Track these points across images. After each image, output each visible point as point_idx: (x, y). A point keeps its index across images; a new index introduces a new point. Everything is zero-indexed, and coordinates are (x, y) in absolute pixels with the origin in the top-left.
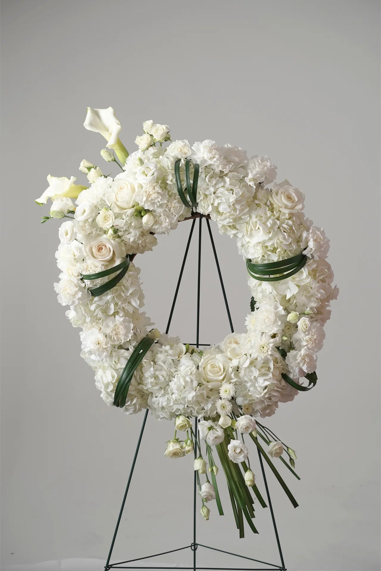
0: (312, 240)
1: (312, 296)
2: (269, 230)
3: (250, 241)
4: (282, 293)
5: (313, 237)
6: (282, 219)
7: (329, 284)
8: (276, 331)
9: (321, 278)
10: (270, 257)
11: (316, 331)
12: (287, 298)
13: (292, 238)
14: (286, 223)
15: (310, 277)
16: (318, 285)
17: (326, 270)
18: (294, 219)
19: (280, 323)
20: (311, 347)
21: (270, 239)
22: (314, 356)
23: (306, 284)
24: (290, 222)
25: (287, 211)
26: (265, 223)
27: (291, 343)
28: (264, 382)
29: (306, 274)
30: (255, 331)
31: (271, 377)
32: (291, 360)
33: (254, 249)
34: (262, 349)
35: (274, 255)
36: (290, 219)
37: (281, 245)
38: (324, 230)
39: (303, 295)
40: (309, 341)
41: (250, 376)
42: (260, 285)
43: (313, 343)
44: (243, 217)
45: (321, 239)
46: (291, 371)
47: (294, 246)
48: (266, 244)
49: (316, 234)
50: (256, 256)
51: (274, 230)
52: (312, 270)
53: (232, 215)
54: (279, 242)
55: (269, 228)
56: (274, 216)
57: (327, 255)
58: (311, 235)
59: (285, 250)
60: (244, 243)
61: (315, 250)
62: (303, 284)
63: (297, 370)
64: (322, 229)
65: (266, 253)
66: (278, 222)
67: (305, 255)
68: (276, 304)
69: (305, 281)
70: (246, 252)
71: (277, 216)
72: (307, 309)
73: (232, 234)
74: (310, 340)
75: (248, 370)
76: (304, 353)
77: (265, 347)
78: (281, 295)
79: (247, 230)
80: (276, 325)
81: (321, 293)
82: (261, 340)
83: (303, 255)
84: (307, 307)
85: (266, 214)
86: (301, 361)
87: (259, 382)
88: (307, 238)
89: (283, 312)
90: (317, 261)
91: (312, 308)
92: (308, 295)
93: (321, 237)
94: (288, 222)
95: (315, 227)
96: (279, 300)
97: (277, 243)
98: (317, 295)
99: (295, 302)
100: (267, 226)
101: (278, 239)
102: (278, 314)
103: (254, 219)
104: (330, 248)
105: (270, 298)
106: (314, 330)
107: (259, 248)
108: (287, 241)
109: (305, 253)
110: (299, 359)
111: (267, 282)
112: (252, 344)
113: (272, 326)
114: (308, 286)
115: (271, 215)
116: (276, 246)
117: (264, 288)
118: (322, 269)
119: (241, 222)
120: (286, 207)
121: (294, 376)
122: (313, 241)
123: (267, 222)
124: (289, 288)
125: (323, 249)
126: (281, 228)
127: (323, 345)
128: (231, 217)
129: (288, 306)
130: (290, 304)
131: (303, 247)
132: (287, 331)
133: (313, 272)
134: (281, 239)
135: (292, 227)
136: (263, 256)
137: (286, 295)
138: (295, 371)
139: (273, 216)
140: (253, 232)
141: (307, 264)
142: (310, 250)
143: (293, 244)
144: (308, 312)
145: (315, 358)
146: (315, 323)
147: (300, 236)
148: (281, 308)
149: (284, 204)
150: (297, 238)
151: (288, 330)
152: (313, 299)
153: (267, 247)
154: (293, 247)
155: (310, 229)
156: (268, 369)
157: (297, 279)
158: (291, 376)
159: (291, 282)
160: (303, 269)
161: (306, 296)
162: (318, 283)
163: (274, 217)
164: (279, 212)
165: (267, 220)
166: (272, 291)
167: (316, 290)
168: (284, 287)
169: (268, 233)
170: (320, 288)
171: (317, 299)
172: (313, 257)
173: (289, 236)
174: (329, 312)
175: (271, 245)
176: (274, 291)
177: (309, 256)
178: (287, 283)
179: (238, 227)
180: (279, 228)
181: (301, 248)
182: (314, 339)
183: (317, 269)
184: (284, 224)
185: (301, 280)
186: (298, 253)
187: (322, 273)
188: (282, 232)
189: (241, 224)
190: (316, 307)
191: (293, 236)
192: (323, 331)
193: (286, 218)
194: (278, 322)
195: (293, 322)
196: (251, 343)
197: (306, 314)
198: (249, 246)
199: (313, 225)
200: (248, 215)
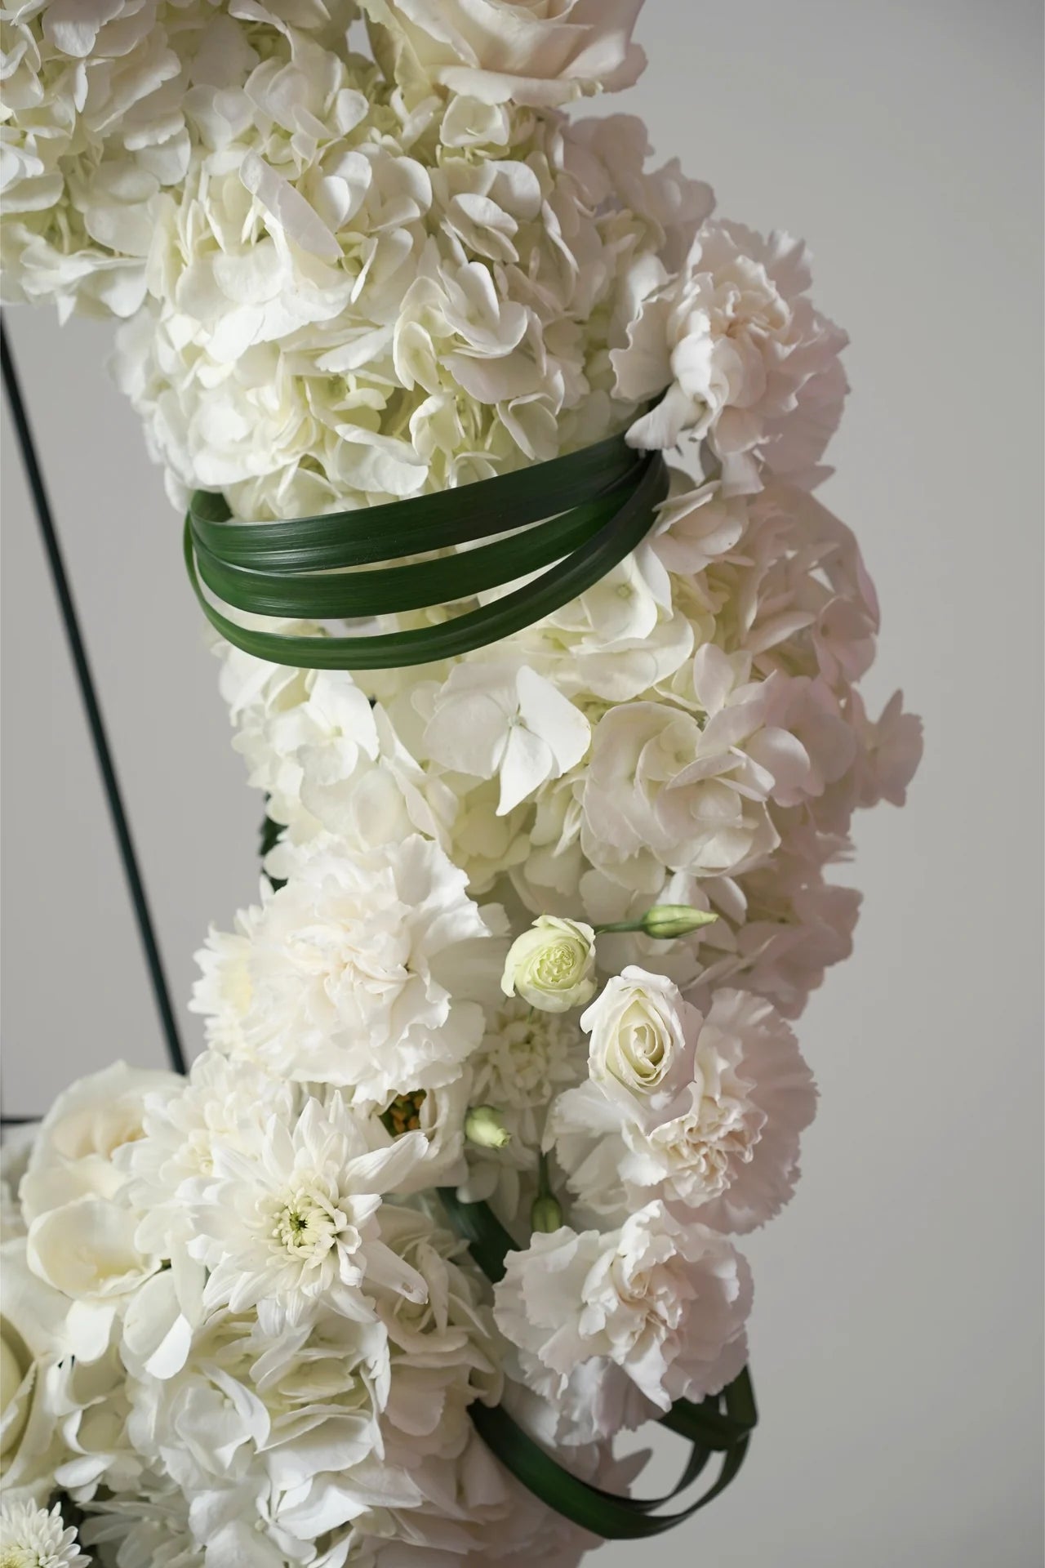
0: (701, 323)
1: (703, 785)
2: (347, 247)
3: (203, 338)
4: (461, 768)
5: (711, 302)
6: (461, 151)
7: (842, 689)
8: (412, 1077)
9: (782, 634)
10: (366, 469)
11: (740, 1071)
12: (507, 804)
13: (536, 305)
14: (487, 187)
15: (690, 632)
16: (752, 692)
17: (819, 575)
18: (559, 155)
19: (443, 1011)
20: (700, 1200)
21: (358, 317)
22: (728, 1273)
23: (662, 684)
24: (524, 180)
25: (495, 92)
26: (310, 188)
27: (545, 1161)
28: (317, 1496)
29: (660, 609)
30: (247, 1071)
31: (372, 1454)
32: (536, 1314)
33: (239, 404)
34: (289, 1237)
35: (392, 451)
36: (519, 151)
37: (448, 364)
38: (799, 249)
39: (632, 776)
40: (685, 1151)
41: (210, 1444)
42: (297, 696)
43: (713, 1169)
44: (138, 143)
45: (776, 321)
46: (544, 1388)
47: (559, 380)
48: (331, 365)
49: (738, 278)
50: (259, 464)
51: (386, 244)
52: (710, 571)
53: (42, 116)
54: (428, 337)
55: (349, 226)
56: (393, 126)
57: (826, 460)
58: (692, 289)
59: (488, 412)
60: (167, 361)
61: (727, 409)
62: (626, 687)
63: (591, 1380)
64: (786, 244)
65: (326, 437)
66: (421, 176)
67: (654, 456)
68: (417, 854)
69: (647, 662)
70: (182, 440)
71: (413, 126)
72: (666, 884)
73: (66, 288)
74: (696, 1147)
75: (190, 1391)
76: (641, 1253)
77: (313, 1218)
78: (450, 777)
79: (175, 254)
80: (413, 1028)
81: (779, 765)
82: (284, 1148)
83: (636, 451)
84: (670, 873)
85: (327, 117)
86: (615, 1322)
87: (283, 1493)
88: (661, 312)
89: (471, 922)
90: (751, 499)
91: (707, 887)
92: (677, 776)
93: (782, 306)
94: (503, 179)
95: (726, 224)
96: (438, 817)
97: (415, 355)
98: (748, 778)
99: (569, 833)
100: (329, 208)
101: (427, 321)
102: (430, 932)
103: (226, 158)
104: (847, 399)
105: (366, 809)
106: (722, 1065)
107: (272, 395)
108: (497, 332)
109: (646, 432)
110: (603, 1302)
111: (345, 673)
112: (210, 1195)
113: (378, 1037)
114: (669, 703)
115: (367, 123)
116: (405, 376)
117: (325, 725)
118: (786, 567)
119: (128, 185)
120: (494, 59)
121: (567, 1425)
122: (714, 333)
123: (331, 172)
124: (522, 724)
125: (794, 403)
126: (450, 229)
127: (796, 1174)
128: (31, 139)
129: (521, 868)
130: (535, 848)
131: (627, 388)
132: (508, 1062)
133: (711, 588)
134: (442, 317)
135: (540, 218)
136: (312, 464)
137: (496, 779)
138: (572, 1392)
139: (384, 133)
140: (224, 262)
141: (666, 527)
142: (688, 411)
143: (545, 361)
144: (677, 914)
145: (733, 1292)
146: (729, 1003)
147: (613, 303)
148: (453, 885)
149: (469, 27)
150: (585, 315)
151: (523, 1056)
152: (711, 808)
153: (334, 386)
154: (546, 385)
155: (690, 245)
156: (350, 1384)
157: (588, 648)
158: (546, 1428)
159: (533, 673)
160: (628, 563)
161: (654, 786)
162: (757, 675)
163: (388, 140)
164: (436, 101)
165: (331, 159)
166: (385, 750)
167: (735, 736)
168: (477, 709)
169: (335, 274)
170: (769, 715)
171: (749, 808)
172: (714, 468)
173: (514, 293)
174: (846, 905)
175: (369, 366)
176: (398, 745)
177: (684, 460)
178: (506, 679)
179: (102, 226)
180: (430, 225)
181: (613, 394)
182: (722, 1133)
183: (744, 561)
184: (472, 188)
185: (622, 658)
186: (593, 433)
187: (781, 600)
188: (457, 264)
189: (134, 208)
190: (741, 870)
191: (547, 295)
192: (798, 1066)
193: (489, 147)
194: (430, 1006)
195: (553, 1003)
196: (202, 1185)
197: (659, 929)
198: (197, 384)
199: (716, 216)
200: (178, 127)
